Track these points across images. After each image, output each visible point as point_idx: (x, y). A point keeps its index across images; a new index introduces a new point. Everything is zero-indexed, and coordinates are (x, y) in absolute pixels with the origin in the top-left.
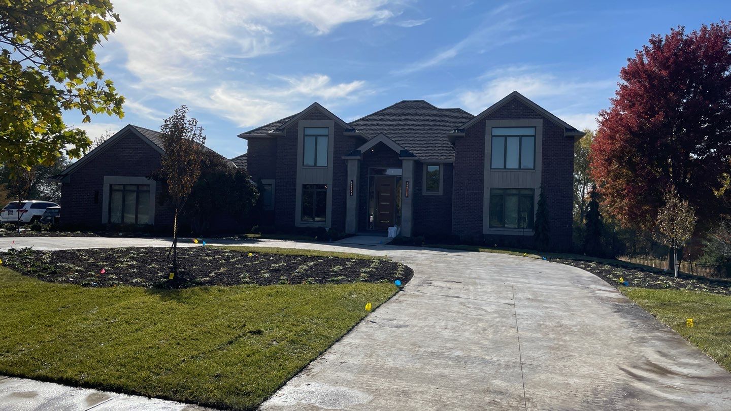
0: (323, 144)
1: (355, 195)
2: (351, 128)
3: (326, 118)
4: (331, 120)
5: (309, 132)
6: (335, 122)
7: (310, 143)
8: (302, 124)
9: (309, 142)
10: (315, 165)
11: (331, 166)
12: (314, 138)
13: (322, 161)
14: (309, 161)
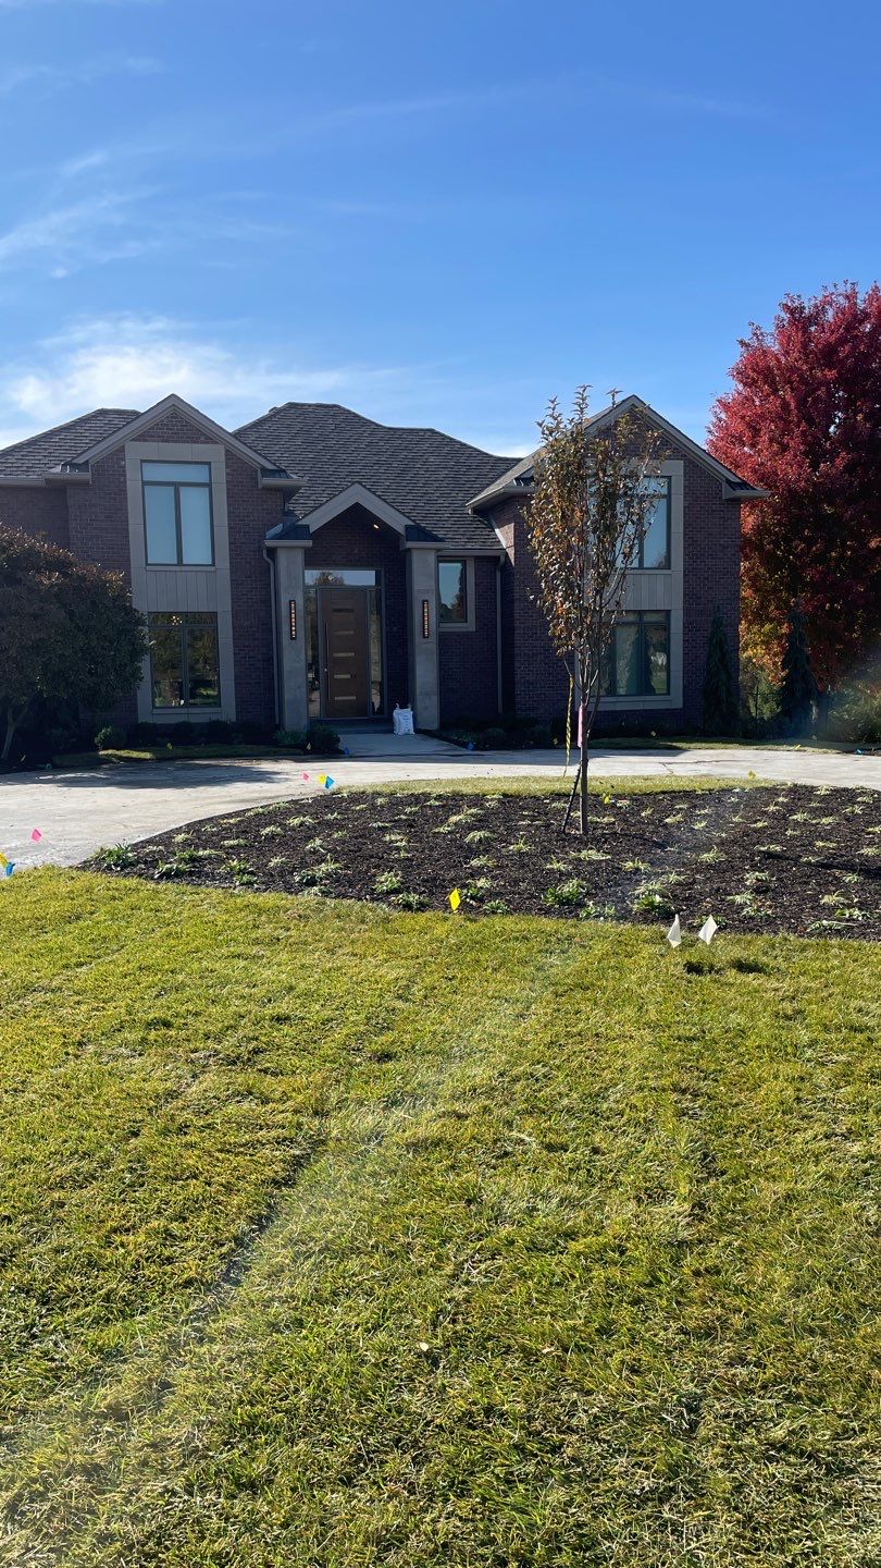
0: (195, 505)
1: (301, 635)
2: (275, 468)
3: (202, 439)
4: (217, 443)
5: (154, 473)
6: (227, 451)
7: (158, 504)
8: (135, 452)
9: (159, 501)
10: (180, 562)
11: (224, 564)
12: (172, 488)
13: (197, 550)
14: (161, 552)
